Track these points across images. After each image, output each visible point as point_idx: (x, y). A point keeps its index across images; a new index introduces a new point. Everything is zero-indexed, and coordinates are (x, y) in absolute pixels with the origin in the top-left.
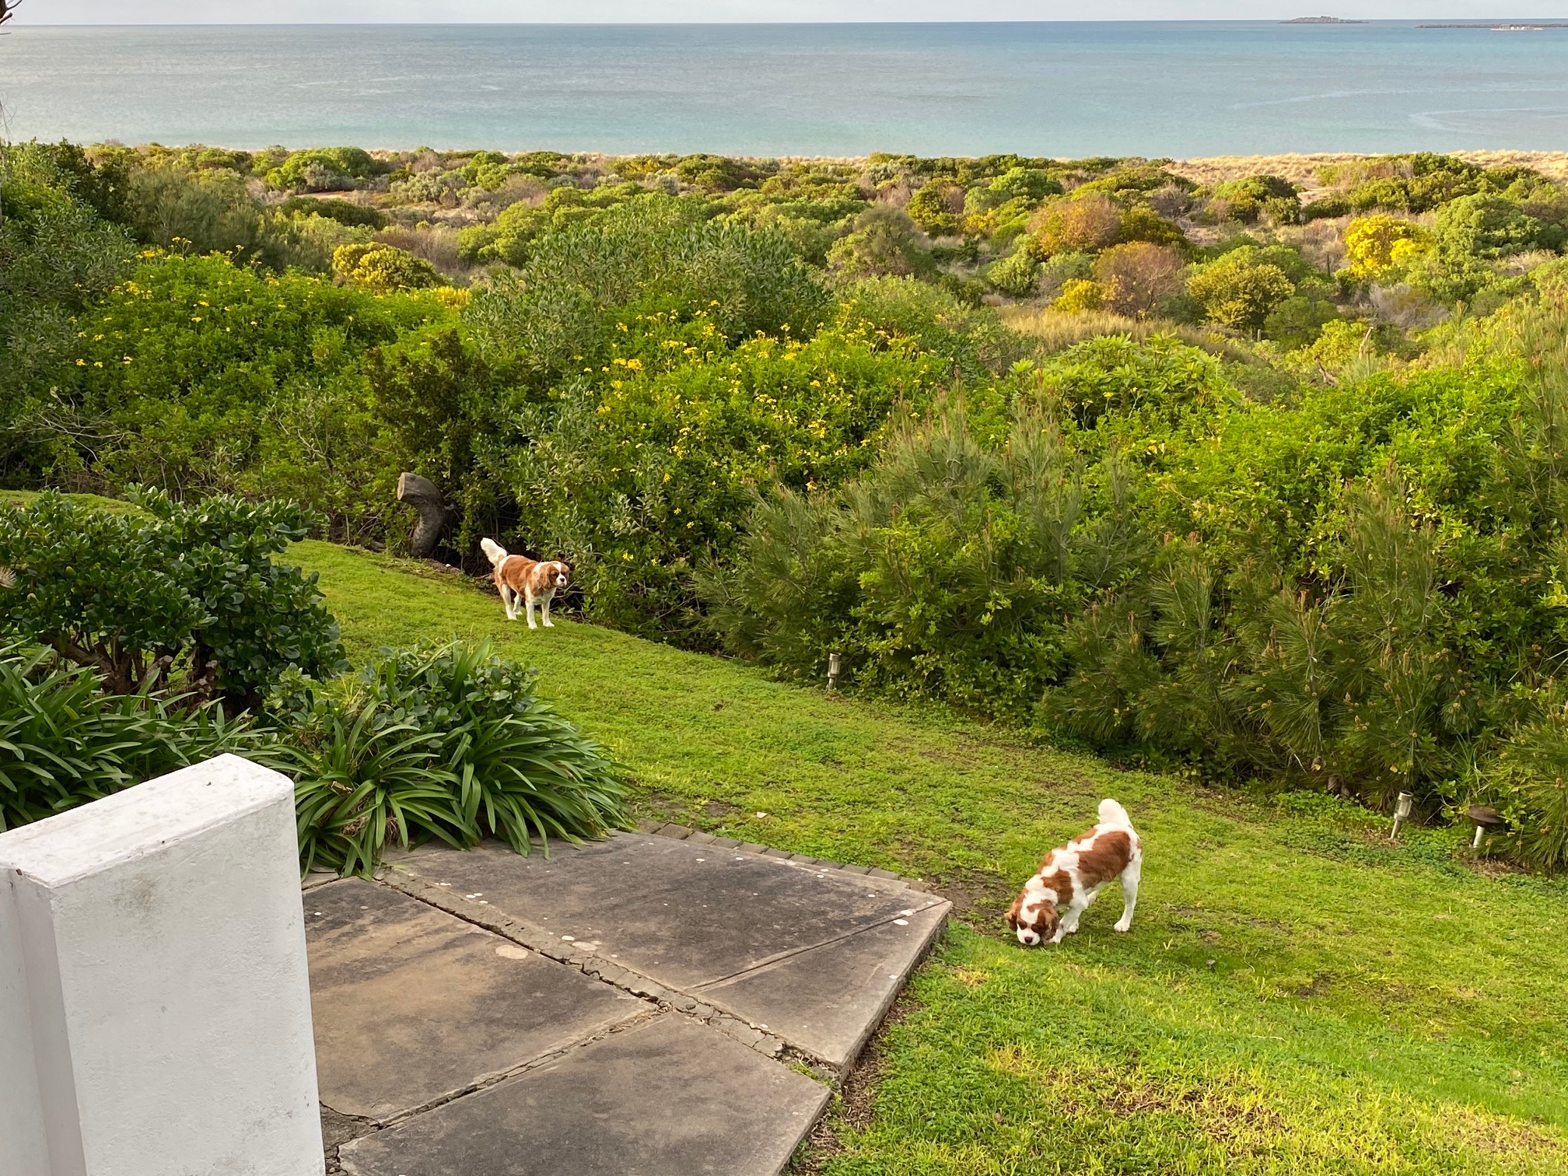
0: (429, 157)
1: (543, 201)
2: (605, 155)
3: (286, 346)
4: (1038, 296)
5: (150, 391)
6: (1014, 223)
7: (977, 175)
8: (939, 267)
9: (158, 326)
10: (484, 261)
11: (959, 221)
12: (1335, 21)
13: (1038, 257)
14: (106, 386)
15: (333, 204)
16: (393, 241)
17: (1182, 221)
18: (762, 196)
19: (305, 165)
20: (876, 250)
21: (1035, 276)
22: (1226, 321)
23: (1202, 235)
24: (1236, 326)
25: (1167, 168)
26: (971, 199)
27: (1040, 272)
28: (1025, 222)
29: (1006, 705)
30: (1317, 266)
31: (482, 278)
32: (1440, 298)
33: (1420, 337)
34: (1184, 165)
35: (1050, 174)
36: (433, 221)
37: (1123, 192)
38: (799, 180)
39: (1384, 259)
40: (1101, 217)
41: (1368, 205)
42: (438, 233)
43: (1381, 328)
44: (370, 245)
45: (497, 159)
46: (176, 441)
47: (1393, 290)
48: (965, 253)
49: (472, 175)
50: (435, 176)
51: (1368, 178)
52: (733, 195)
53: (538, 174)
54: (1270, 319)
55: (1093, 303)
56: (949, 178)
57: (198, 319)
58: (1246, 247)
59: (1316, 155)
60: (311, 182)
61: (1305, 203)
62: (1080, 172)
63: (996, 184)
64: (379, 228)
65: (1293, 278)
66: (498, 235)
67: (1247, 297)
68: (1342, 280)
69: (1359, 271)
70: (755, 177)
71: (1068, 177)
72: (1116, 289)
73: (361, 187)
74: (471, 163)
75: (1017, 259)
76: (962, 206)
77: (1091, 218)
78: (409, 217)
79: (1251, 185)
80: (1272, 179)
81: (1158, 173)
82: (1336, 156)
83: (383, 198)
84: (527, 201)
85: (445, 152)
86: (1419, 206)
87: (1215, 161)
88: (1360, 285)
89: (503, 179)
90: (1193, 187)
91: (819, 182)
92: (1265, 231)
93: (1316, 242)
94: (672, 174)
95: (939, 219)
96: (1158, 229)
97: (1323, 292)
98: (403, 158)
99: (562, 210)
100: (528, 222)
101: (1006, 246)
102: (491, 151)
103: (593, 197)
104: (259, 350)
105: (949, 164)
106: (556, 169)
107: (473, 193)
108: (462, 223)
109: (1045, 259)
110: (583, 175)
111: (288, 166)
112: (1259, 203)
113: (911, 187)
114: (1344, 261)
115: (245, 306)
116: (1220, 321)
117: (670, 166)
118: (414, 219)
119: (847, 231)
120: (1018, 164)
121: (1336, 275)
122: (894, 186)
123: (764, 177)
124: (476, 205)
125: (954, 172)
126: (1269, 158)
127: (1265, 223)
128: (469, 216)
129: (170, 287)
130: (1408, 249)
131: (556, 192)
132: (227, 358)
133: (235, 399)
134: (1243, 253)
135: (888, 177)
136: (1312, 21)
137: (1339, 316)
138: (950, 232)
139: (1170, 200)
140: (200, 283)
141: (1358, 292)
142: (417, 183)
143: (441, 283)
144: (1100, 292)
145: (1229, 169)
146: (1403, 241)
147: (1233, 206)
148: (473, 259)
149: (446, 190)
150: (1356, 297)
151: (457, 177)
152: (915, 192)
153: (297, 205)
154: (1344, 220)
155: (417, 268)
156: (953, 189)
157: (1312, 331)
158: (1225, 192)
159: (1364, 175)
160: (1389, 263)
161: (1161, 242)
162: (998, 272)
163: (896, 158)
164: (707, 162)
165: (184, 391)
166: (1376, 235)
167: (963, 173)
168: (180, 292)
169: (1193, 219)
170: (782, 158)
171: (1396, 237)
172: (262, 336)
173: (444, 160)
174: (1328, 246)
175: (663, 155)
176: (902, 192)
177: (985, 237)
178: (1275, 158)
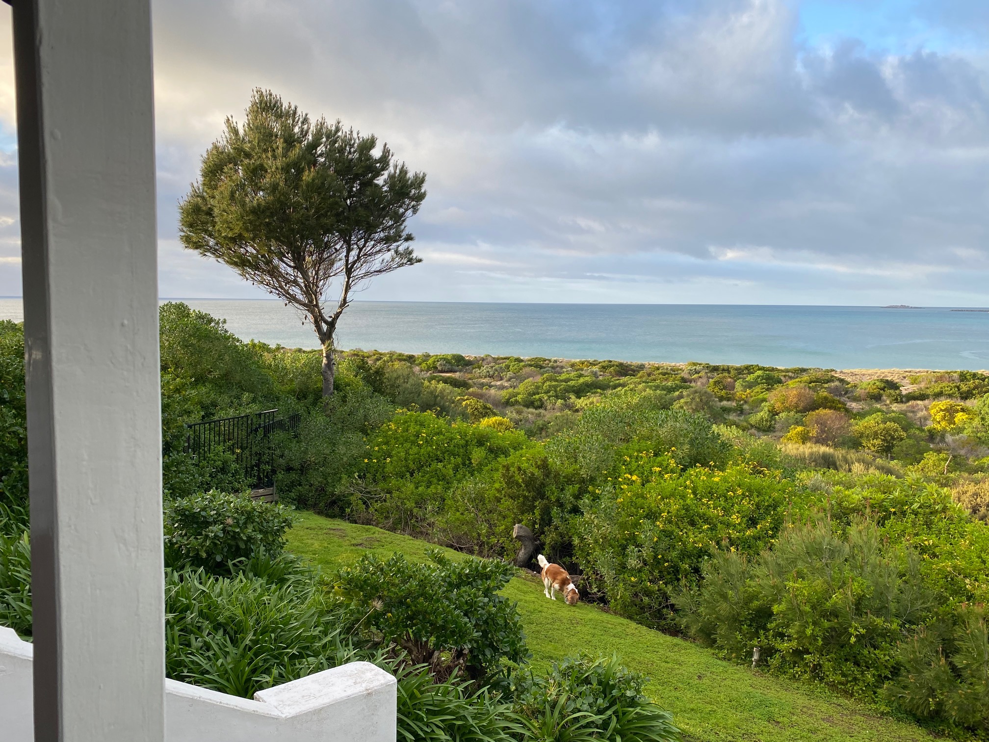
0: (490, 359)
1: (539, 379)
2: (565, 359)
3: (459, 456)
4: (775, 432)
5: (397, 474)
6: (761, 396)
7: (740, 373)
8: (725, 416)
9: (402, 444)
10: (513, 405)
11: (733, 394)
12: (908, 307)
13: (774, 413)
14: (377, 471)
15: (449, 378)
16: (474, 395)
17: (843, 399)
18: (639, 380)
19: (438, 361)
20: (694, 407)
21: (773, 422)
22: (873, 449)
23: (854, 406)
24: (877, 452)
25: (833, 373)
26: (738, 384)
27: (775, 420)
28: (765, 396)
29: (861, 689)
30: (915, 424)
31: (512, 412)
32: (983, 443)
33: (977, 463)
34: (841, 372)
35: (775, 374)
36: (490, 386)
37: (813, 384)
38: (655, 373)
39: (951, 421)
40: (805, 396)
41: (938, 395)
42: (493, 391)
43: (954, 457)
44: (466, 397)
45: (519, 360)
46: (408, 500)
47: (957, 437)
48: (737, 409)
49: (508, 367)
50: (492, 367)
51: (936, 382)
52: (623, 379)
53: (536, 367)
54: (895, 449)
55: (804, 438)
56: (727, 375)
57: (421, 442)
58: (879, 413)
59: (907, 370)
60: (439, 368)
61: (904, 393)
62: (790, 374)
63: (750, 378)
64: (468, 389)
65: (905, 429)
66: (519, 394)
67: (883, 438)
68: (930, 431)
69: (939, 427)
70: (634, 371)
71: (785, 376)
72: (817, 432)
73: (460, 371)
74: (507, 362)
75: (763, 414)
76: (734, 388)
77: (800, 396)
78: (480, 384)
79: (878, 384)
80: (887, 381)
81: (829, 376)
82: (918, 370)
83: (470, 376)
84: (531, 379)
85: (496, 357)
86: (965, 396)
87: (856, 370)
88: (939, 434)
89: (521, 369)
90: (848, 383)
91: (664, 374)
92: (886, 405)
93: (913, 412)
94: (595, 369)
95: (723, 392)
96: (833, 402)
97: (920, 437)
98: (479, 359)
99: (548, 383)
100: (531, 389)
101: (757, 407)
102: (516, 356)
103: (561, 378)
104: (447, 458)
105: (726, 368)
106: (544, 365)
107: (510, 374)
108: (502, 388)
109: (777, 414)
110: (556, 368)
111: (430, 361)
112: (882, 392)
113: (709, 378)
114: (928, 422)
115: (442, 437)
116: (869, 449)
117: (595, 365)
118: (482, 385)
119: (681, 397)
120: (759, 369)
121: (926, 428)
122: (700, 377)
123: (638, 371)
124: (509, 380)
125: (729, 372)
126: (883, 371)
127: (885, 401)
128: (506, 385)
129: (408, 426)
130: (964, 417)
131: (545, 376)
132: (432, 460)
133: (435, 480)
134: (878, 416)
135: (696, 373)
136: (896, 307)
137: (932, 450)
138: (728, 399)
139: (836, 388)
140: (422, 425)
141: (939, 438)
142: (484, 370)
143: (495, 414)
144: (808, 432)
145: (864, 375)
146: (961, 413)
147: (869, 393)
148: (507, 403)
149: (496, 373)
150: (938, 440)
151: (501, 368)
152: (711, 380)
153: (433, 378)
154: (926, 402)
155: (485, 408)
156: (729, 380)
157: (918, 456)
158: (864, 386)
159: (934, 380)
160: (954, 424)
161: (835, 409)
162: (754, 419)
163: (700, 364)
164: (612, 363)
165: (412, 475)
166: (946, 410)
167: (733, 372)
168: (412, 430)
169: (849, 398)
170: (646, 363)
171: (957, 411)
172: (448, 451)
173: (495, 360)
174: (920, 414)
175: (591, 360)
176: (704, 380)
177: (746, 402)
178: (886, 370)
